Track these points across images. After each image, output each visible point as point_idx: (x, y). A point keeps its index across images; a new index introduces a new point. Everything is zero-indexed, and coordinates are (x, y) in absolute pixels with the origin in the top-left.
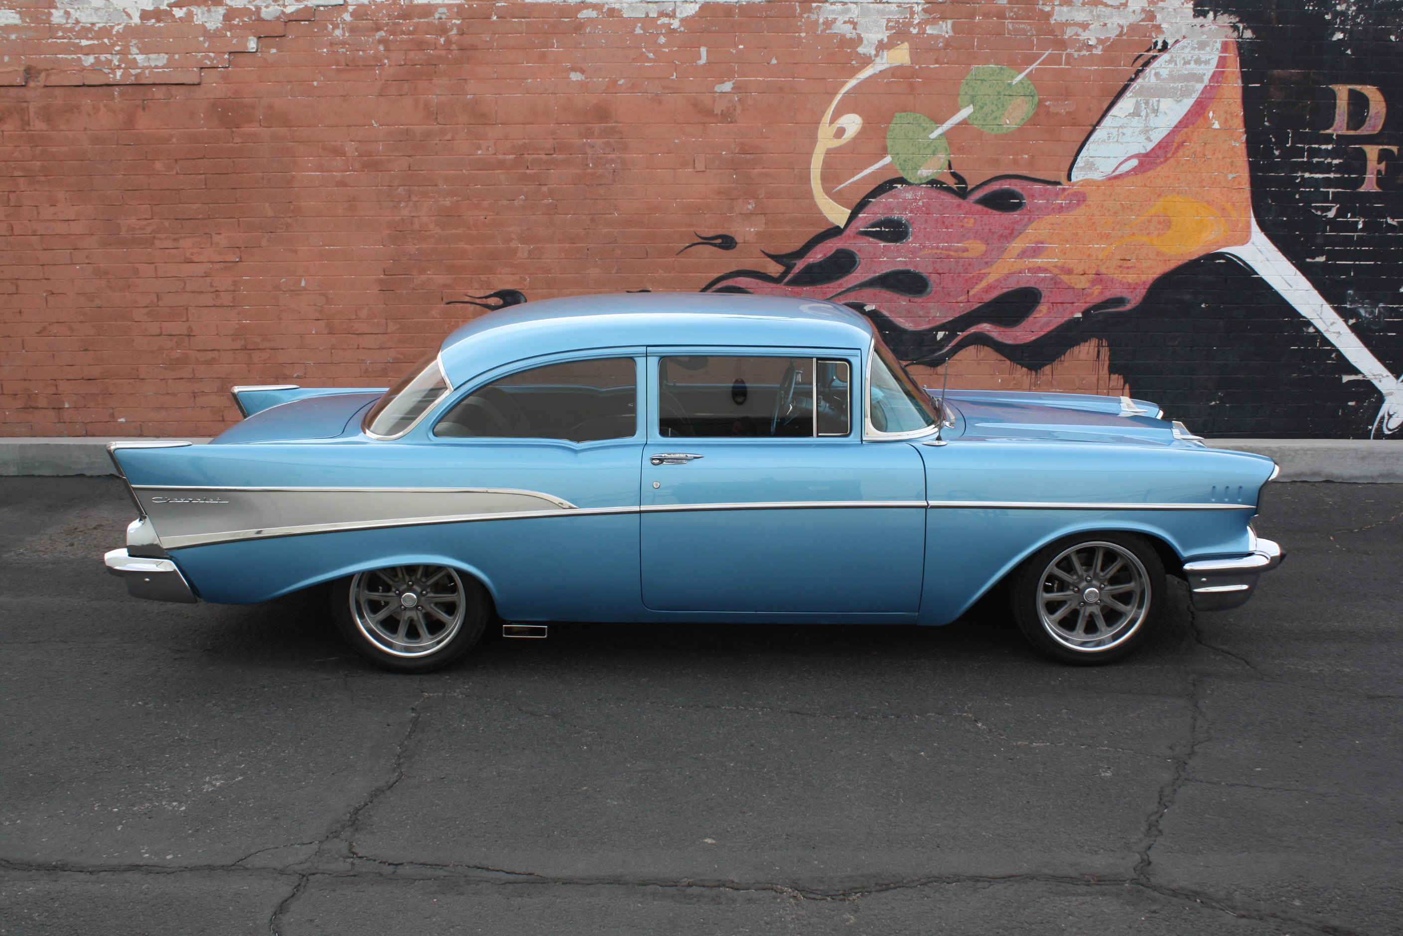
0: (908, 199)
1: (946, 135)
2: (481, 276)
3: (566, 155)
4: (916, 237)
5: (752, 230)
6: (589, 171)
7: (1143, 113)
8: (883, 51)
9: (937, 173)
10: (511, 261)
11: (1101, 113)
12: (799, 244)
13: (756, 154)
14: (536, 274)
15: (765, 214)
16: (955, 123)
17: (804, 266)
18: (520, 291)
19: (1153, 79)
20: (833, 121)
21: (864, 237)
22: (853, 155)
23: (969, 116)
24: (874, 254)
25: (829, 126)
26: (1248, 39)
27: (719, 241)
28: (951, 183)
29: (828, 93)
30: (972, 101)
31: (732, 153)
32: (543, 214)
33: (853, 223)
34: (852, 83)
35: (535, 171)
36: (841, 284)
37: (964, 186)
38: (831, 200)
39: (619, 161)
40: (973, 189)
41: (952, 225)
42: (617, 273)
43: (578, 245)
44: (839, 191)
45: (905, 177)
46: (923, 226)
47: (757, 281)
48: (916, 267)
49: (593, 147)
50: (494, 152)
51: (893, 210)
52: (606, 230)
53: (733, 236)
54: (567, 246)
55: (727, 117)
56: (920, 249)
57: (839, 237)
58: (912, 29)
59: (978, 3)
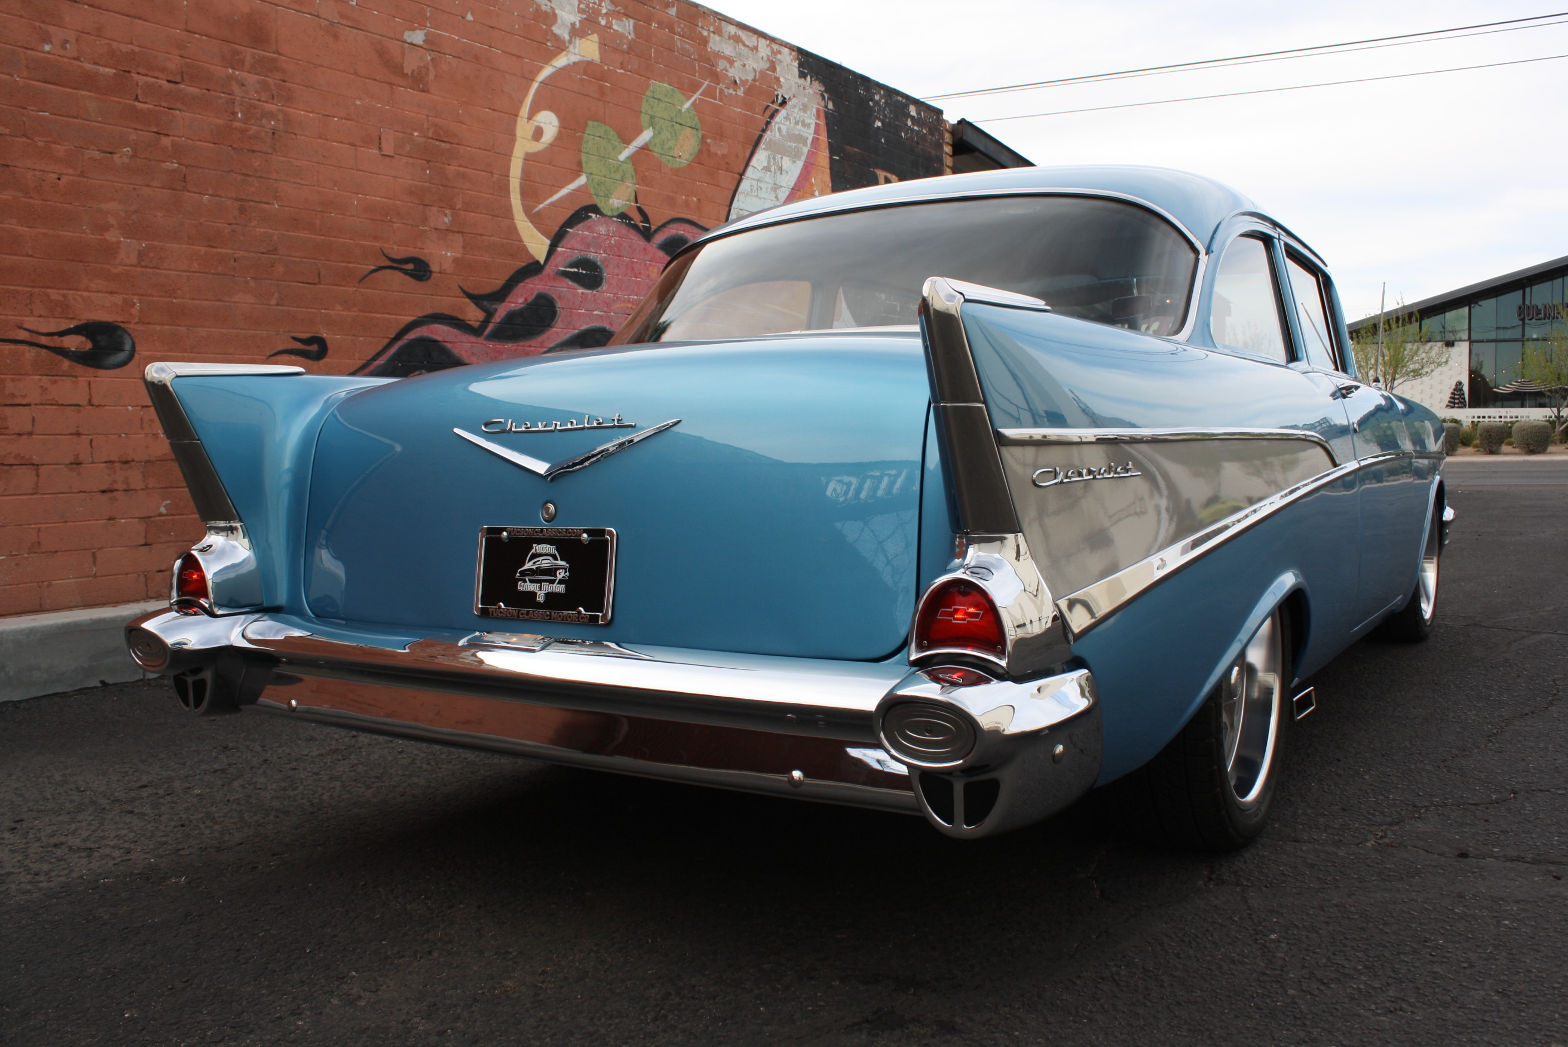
0: (602, 234)
1: (634, 158)
2: (50, 291)
3: (201, 89)
4: (610, 285)
5: (449, 254)
6: (236, 124)
7: (772, 169)
8: (575, 38)
9: (626, 204)
10: (108, 267)
11: (745, 162)
12: (500, 282)
13: (451, 143)
14: (152, 296)
15: (462, 233)
16: (639, 146)
17: (505, 313)
18: (122, 325)
19: (777, 134)
20: (530, 118)
21: (564, 279)
22: (551, 167)
23: (650, 141)
24: (573, 303)
25: (528, 122)
26: (830, 110)
27: (410, 267)
28: (637, 218)
29: (525, 78)
30: (652, 124)
31: (425, 137)
32: (162, 188)
33: (553, 257)
34: (547, 72)
35: (150, 107)
36: (542, 342)
37: (648, 225)
38: (530, 224)
39: (281, 117)
40: (656, 231)
41: (640, 273)
42: (277, 305)
43: (219, 250)
44: (539, 212)
45: (599, 205)
46: (616, 271)
47: (455, 330)
48: (611, 324)
49: (243, 85)
50: (75, 54)
51: (589, 246)
52: (262, 230)
53: (426, 261)
54: (203, 250)
55: (418, 81)
56: (614, 301)
57: (540, 276)
58: (600, 19)
59: (653, 8)
